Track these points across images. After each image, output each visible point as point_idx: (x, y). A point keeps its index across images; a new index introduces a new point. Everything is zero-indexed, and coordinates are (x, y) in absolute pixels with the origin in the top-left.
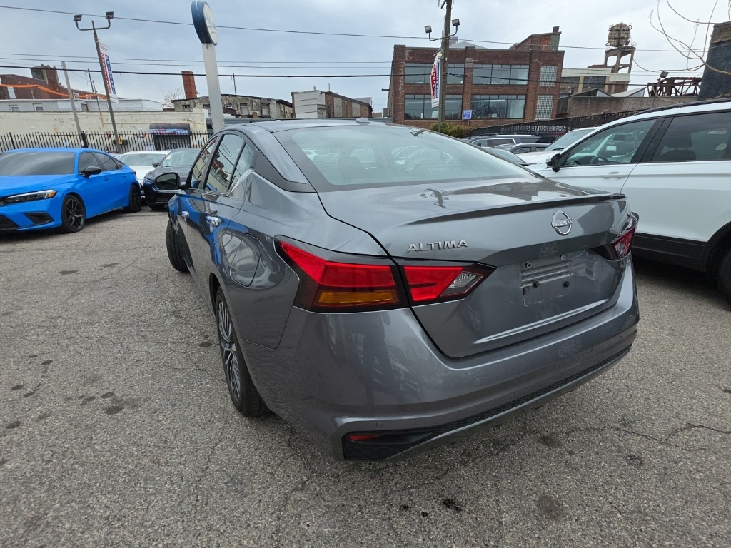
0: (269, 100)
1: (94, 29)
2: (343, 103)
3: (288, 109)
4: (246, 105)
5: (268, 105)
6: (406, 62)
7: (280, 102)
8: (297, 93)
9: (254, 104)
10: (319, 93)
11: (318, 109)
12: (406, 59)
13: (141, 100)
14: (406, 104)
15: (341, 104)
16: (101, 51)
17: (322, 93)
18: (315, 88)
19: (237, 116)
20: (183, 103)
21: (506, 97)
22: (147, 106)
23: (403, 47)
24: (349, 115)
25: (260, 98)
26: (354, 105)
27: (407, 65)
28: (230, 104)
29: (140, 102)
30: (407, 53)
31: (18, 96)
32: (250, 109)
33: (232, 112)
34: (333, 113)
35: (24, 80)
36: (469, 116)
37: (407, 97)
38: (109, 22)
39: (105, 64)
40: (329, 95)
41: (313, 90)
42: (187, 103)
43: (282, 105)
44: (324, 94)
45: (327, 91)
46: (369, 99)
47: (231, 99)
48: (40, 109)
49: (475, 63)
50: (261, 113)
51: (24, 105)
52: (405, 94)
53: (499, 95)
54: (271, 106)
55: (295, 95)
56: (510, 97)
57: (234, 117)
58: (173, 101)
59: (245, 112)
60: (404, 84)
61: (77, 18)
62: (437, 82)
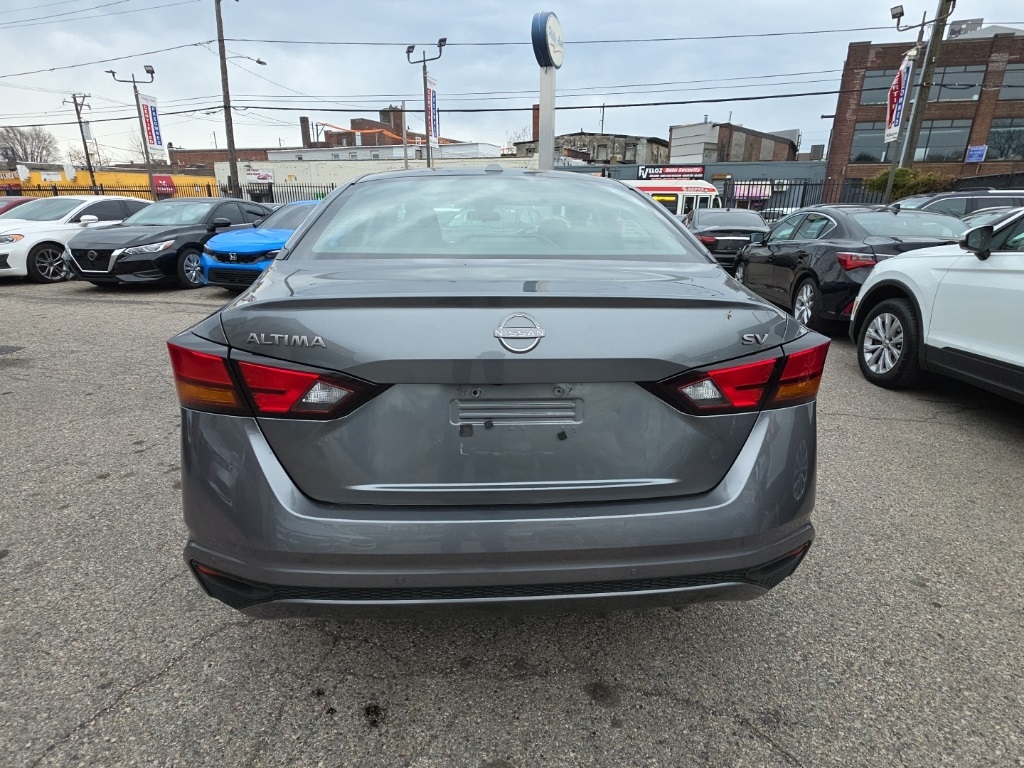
0: (638, 139)
1: (424, 61)
2: (748, 139)
4: (605, 146)
5: (635, 145)
6: (867, 69)
7: (652, 141)
8: (677, 127)
9: (617, 145)
10: (711, 126)
11: (706, 149)
12: (869, 64)
13: (476, 145)
14: (855, 138)
15: (743, 142)
16: (429, 86)
17: (714, 125)
18: (706, 119)
19: (589, 162)
20: (527, 146)
22: (483, 151)
23: (866, 46)
24: (754, 157)
25: (625, 137)
26: (765, 142)
27: (868, 73)
28: (584, 145)
29: (475, 147)
30: (872, 55)
32: (609, 151)
33: (585, 157)
34: (728, 155)
35: (371, 124)
36: (981, 156)
37: (859, 126)
38: (441, 51)
39: (430, 102)
40: (727, 129)
41: (702, 121)
42: (532, 146)
43: (655, 146)
44: (718, 128)
45: (723, 122)
46: (795, 132)
47: (587, 139)
48: (376, 158)
50: (624, 156)
51: (367, 153)
52: (857, 122)
54: (639, 147)
55: (673, 131)
57: (585, 164)
58: (515, 144)
59: (603, 156)
60: (858, 104)
61: (410, 49)
62: (900, 100)
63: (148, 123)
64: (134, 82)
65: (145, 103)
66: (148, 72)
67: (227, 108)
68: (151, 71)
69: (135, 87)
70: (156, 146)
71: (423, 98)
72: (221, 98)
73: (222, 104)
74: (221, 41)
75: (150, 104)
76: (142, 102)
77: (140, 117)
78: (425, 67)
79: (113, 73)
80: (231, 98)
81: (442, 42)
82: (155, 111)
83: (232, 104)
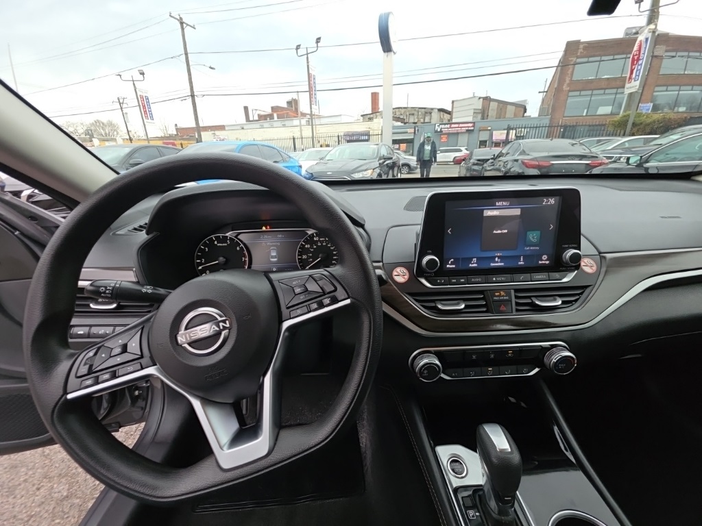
0: (432, 109)
1: (307, 54)
2: (499, 106)
3: (447, 116)
4: (413, 114)
5: (431, 113)
6: (578, 57)
7: (441, 110)
8: (456, 101)
9: (420, 113)
10: (477, 98)
11: (474, 113)
12: (579, 54)
13: (340, 115)
14: (568, 102)
15: (496, 108)
16: (310, 72)
17: (480, 98)
18: (474, 95)
19: (405, 123)
20: (369, 116)
22: (344, 119)
23: (577, 43)
24: (502, 117)
25: (425, 108)
26: (509, 107)
27: (579, 60)
28: (401, 114)
29: (339, 117)
30: (581, 46)
31: (278, 118)
32: (416, 117)
33: (402, 121)
34: (488, 115)
35: (282, 109)
36: (648, 110)
37: (571, 94)
39: (312, 82)
40: (487, 99)
41: (472, 96)
42: (372, 116)
43: (442, 113)
44: (481, 100)
45: (485, 96)
46: (525, 101)
47: (403, 111)
49: (666, 51)
50: (424, 120)
52: (570, 91)
53: (693, 85)
54: (433, 114)
55: (455, 103)
57: (403, 124)
58: (362, 116)
59: (412, 120)
60: (571, 80)
61: (298, 47)
62: (640, 62)
63: (144, 107)
64: (133, 81)
65: (141, 94)
66: (141, 74)
67: (193, 96)
68: (143, 74)
69: (134, 84)
70: (150, 120)
71: (307, 83)
72: (189, 90)
73: (190, 94)
74: (186, 54)
75: (144, 95)
76: (139, 94)
77: (139, 106)
78: (307, 58)
79: (120, 76)
80: (195, 90)
81: (318, 40)
82: (148, 99)
83: (195, 94)
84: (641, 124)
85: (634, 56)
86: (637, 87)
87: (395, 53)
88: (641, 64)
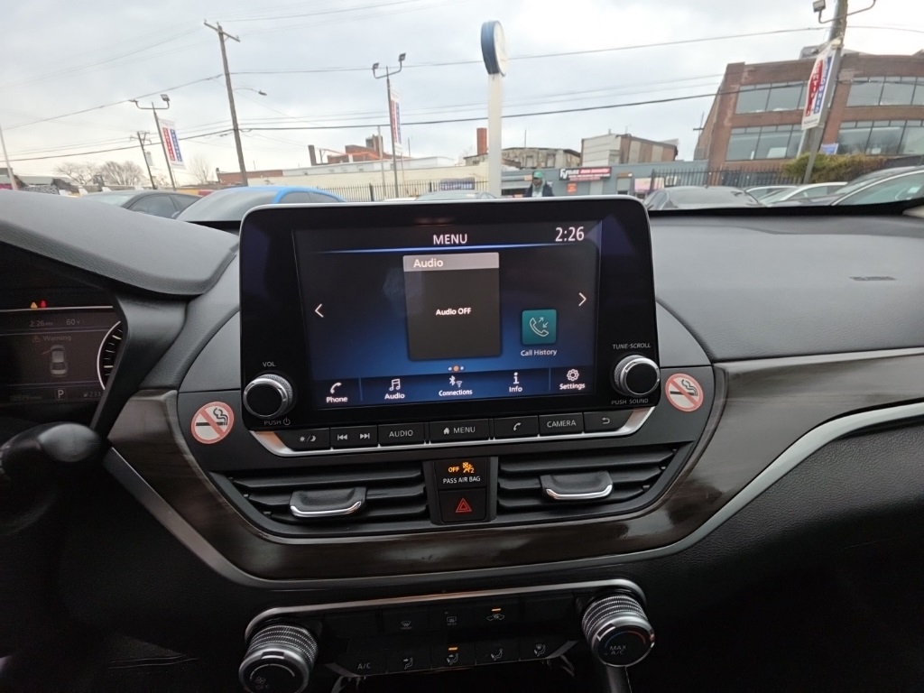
0: (556, 150)
1: (388, 75)
2: (641, 146)
3: (576, 160)
4: (531, 157)
5: (554, 155)
6: (742, 85)
7: (567, 152)
8: (588, 139)
9: (540, 155)
10: (614, 137)
11: (611, 155)
12: (743, 80)
13: (435, 158)
14: (731, 141)
16: (392, 99)
17: (617, 136)
18: (610, 131)
19: (521, 168)
20: (473, 159)
21: (903, 123)
22: (442, 162)
23: (741, 66)
24: (647, 159)
25: (547, 149)
26: (656, 149)
27: (742, 88)
28: (516, 157)
29: (435, 160)
30: (746, 70)
31: (354, 160)
32: (535, 160)
33: (518, 165)
34: (628, 158)
35: (360, 149)
36: (833, 151)
37: (734, 131)
38: (401, 65)
40: (627, 138)
41: (607, 133)
42: (477, 159)
43: (569, 155)
44: (619, 138)
45: (623, 133)
46: (676, 140)
47: (518, 152)
48: (361, 171)
49: (855, 76)
50: (546, 164)
51: (354, 168)
52: (733, 127)
53: (890, 120)
54: (557, 157)
55: (585, 143)
56: (910, 123)
57: (517, 169)
58: (466, 158)
59: (530, 164)
60: (734, 113)
61: (375, 66)
62: (821, 89)
63: (169, 143)
64: (154, 109)
65: (166, 127)
66: (164, 99)
67: (236, 130)
68: (167, 99)
69: (155, 114)
70: (177, 162)
71: (388, 114)
72: (231, 123)
73: (232, 127)
74: (227, 75)
75: (169, 128)
76: (162, 126)
77: (162, 143)
78: (388, 81)
79: (136, 102)
80: (239, 122)
81: (402, 57)
82: (174, 134)
83: (240, 127)
84: (824, 168)
85: (812, 80)
86: (818, 121)
87: (503, 75)
88: (823, 92)
